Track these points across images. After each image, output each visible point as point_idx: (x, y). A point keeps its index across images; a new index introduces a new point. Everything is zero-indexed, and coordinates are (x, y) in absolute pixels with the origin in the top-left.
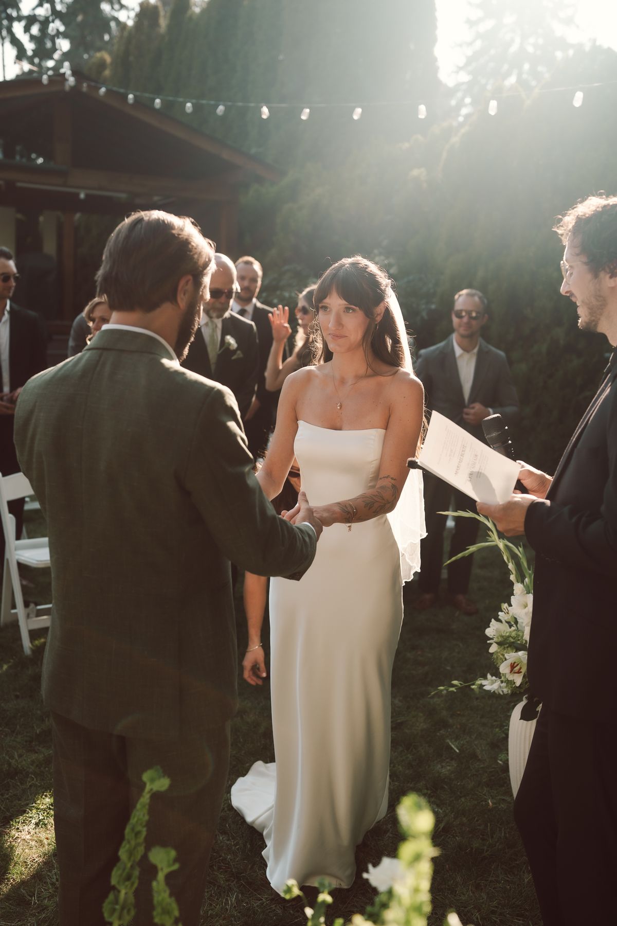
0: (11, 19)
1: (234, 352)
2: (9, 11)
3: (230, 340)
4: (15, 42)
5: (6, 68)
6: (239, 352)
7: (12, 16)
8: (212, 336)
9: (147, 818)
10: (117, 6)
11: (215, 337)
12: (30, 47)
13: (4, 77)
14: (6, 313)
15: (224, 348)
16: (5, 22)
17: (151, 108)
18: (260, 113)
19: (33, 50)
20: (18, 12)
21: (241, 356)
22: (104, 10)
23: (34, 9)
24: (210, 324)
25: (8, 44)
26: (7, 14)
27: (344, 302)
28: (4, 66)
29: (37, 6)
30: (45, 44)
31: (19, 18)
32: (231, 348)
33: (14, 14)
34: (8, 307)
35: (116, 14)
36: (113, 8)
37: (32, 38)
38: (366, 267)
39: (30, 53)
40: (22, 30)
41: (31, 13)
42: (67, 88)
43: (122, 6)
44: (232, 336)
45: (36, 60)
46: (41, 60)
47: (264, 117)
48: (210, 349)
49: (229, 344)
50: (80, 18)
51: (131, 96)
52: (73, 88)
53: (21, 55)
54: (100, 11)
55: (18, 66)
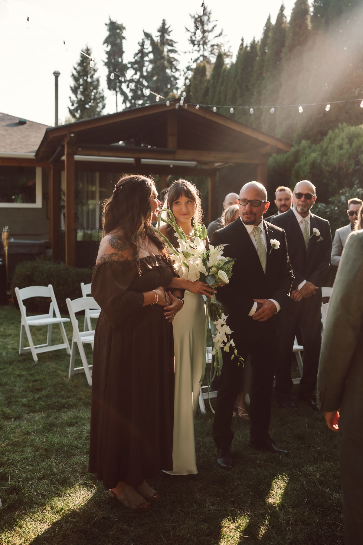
0: (121, 82)
1: (319, 237)
2: (120, 78)
3: (315, 230)
4: (123, 93)
5: (118, 106)
6: (321, 237)
7: (121, 81)
8: (306, 229)
10: (174, 70)
11: (307, 229)
12: (130, 95)
13: (117, 111)
15: (313, 235)
16: (118, 84)
19: (131, 96)
20: (124, 79)
21: (323, 239)
22: (168, 73)
23: (132, 76)
24: (303, 222)
25: (119, 95)
26: (119, 80)
28: (117, 106)
29: (134, 75)
30: (138, 92)
31: (125, 82)
32: (317, 235)
33: (123, 80)
35: (174, 74)
36: (172, 71)
37: (131, 90)
39: (130, 98)
40: (126, 87)
41: (131, 78)
43: (177, 70)
45: (133, 101)
46: (135, 100)
48: (304, 235)
49: (316, 233)
50: (155, 78)
51: (214, 108)
53: (126, 99)
54: (166, 73)
55: (124, 105)
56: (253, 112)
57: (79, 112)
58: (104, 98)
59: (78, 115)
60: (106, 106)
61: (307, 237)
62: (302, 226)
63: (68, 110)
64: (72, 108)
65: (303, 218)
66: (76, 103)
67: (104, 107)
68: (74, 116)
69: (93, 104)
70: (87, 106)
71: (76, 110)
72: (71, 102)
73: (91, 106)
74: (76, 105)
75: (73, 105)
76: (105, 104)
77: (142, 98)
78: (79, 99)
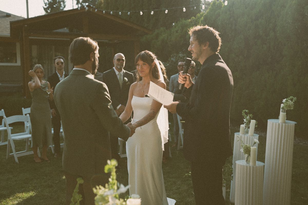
1: (127, 82)
5: (73, 6)
6: (129, 82)
8: (120, 78)
9: (78, 191)
14: (63, 75)
15: (124, 81)
17: (110, 14)
18: (140, 13)
24: (119, 74)
27: (142, 62)
32: (126, 81)
34: (64, 73)
38: (148, 53)
42: (86, 11)
44: (126, 78)
46: (84, 3)
47: (141, 14)
49: (126, 80)
51: (104, 11)
52: (88, 10)
55: (77, 5)
56: (121, 14)
57: (50, 9)
58: (65, 2)
59: (49, 11)
60: (66, 6)
61: (121, 82)
62: (118, 77)
63: (43, 8)
64: (46, 7)
65: (119, 73)
66: (48, 4)
67: (65, 7)
68: (46, 11)
69: (58, 5)
70: (54, 6)
71: (48, 8)
72: (45, 3)
73: (57, 6)
74: (47, 6)
75: (46, 5)
76: (65, 5)
77: (88, 2)
78: (49, 2)
